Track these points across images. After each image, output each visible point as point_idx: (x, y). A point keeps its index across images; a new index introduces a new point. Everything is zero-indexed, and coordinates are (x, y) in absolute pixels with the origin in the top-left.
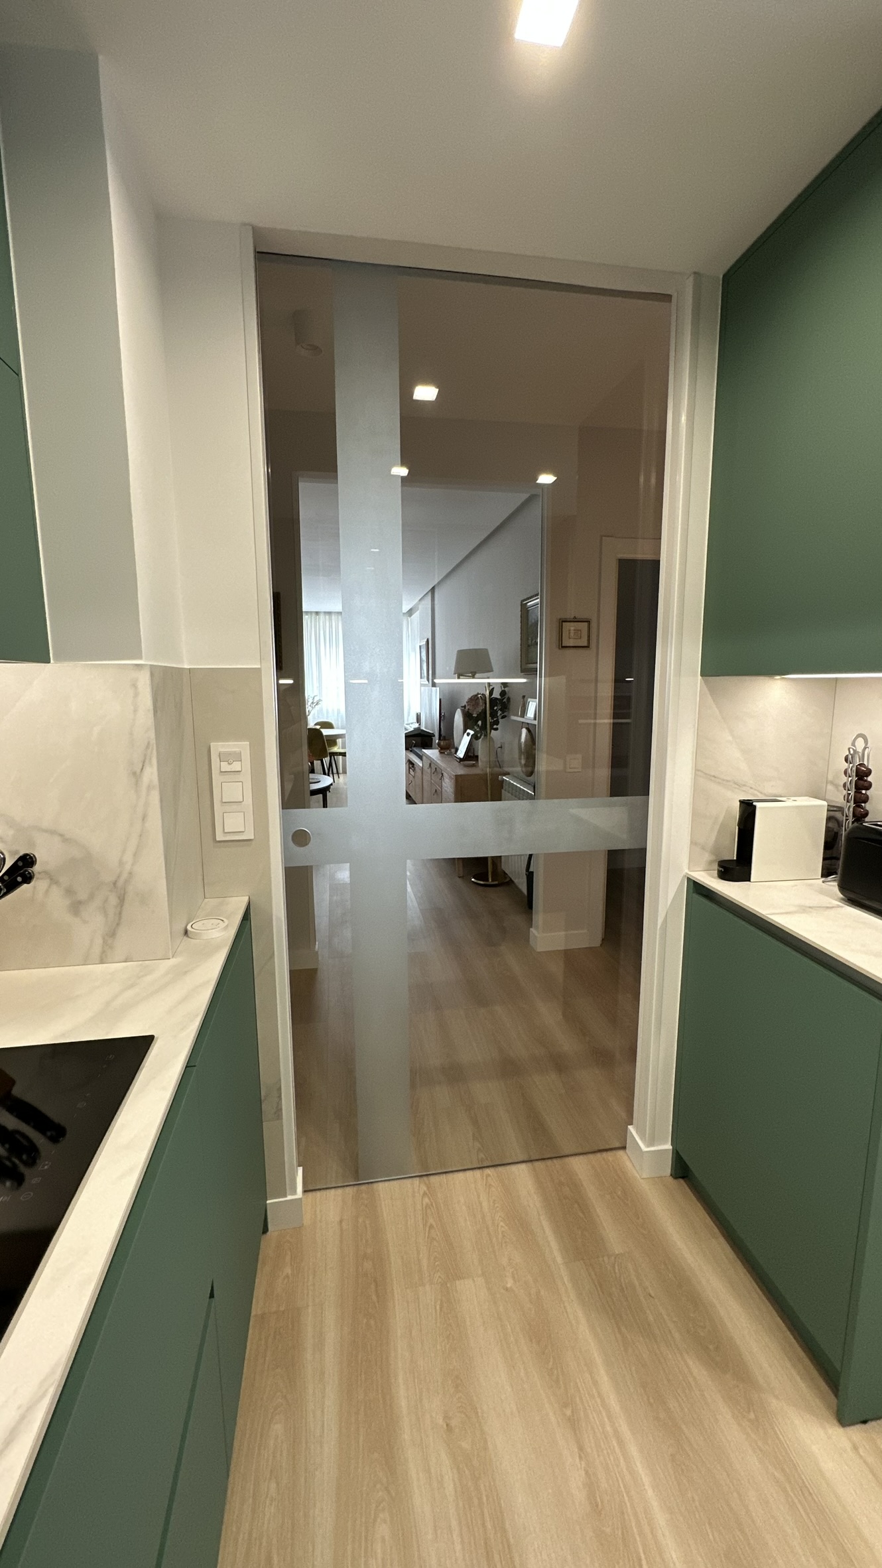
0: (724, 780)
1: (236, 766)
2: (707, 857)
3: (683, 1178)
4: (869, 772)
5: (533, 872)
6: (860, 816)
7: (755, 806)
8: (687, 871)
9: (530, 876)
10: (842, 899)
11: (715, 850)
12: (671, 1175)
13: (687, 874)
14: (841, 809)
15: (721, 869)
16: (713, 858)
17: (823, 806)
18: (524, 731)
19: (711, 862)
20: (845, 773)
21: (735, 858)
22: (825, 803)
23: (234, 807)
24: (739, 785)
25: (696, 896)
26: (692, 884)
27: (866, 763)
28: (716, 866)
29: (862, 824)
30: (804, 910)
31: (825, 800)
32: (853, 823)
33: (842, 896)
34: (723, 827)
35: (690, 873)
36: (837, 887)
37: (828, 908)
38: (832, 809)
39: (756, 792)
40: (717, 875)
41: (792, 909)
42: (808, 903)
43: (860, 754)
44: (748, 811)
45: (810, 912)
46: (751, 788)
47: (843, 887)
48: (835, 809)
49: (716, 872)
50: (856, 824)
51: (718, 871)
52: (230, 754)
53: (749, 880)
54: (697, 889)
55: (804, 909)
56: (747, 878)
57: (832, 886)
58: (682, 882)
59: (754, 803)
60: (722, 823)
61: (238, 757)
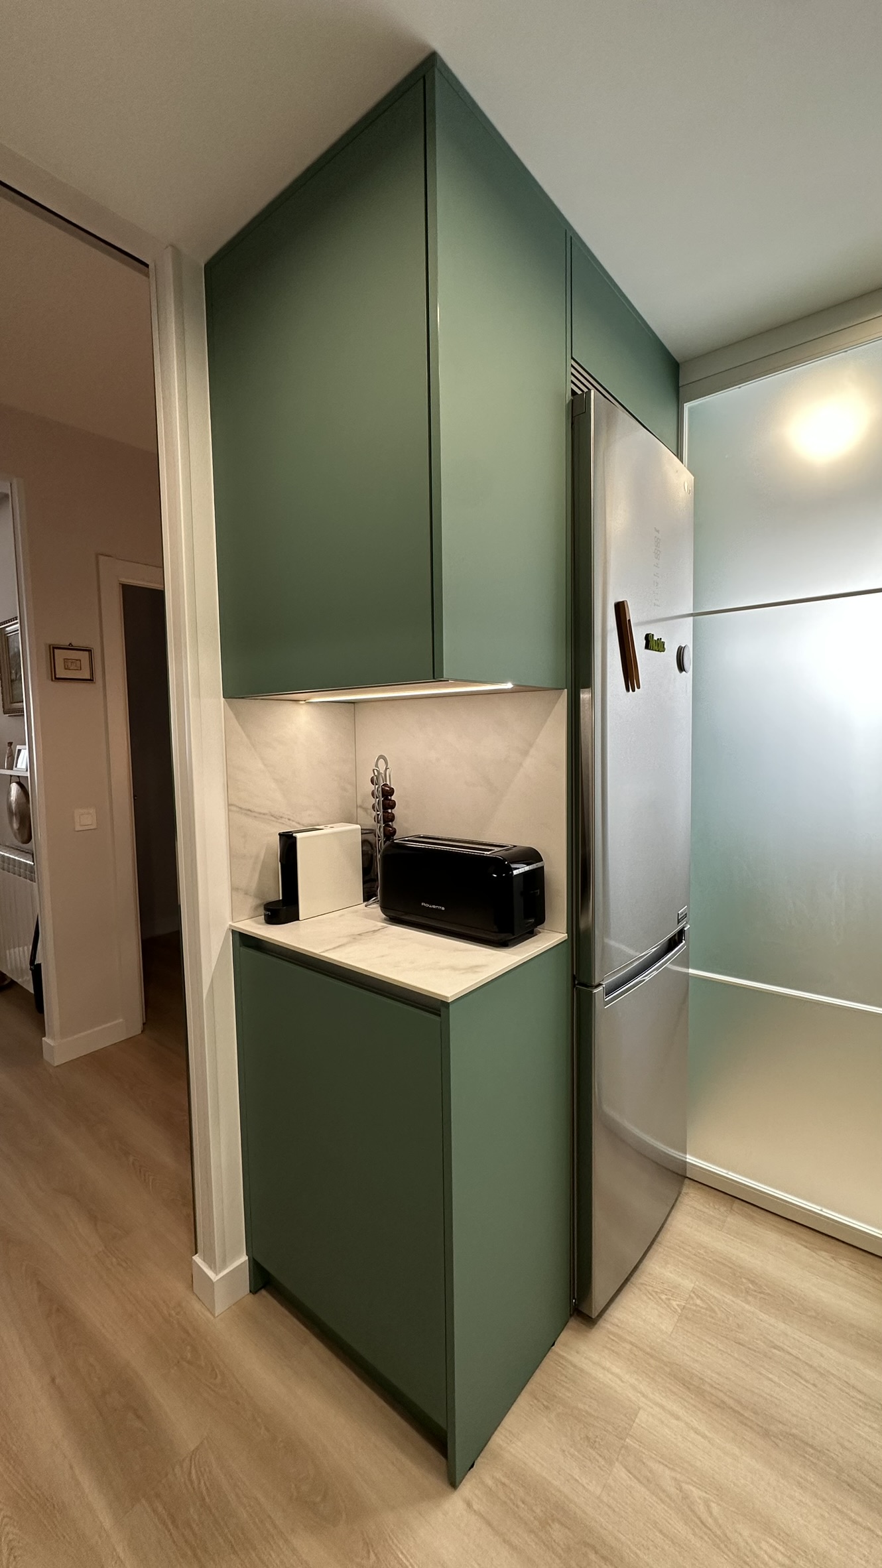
0: (260, 813)
2: (251, 902)
3: (264, 1287)
4: (392, 792)
5: (39, 965)
6: (390, 834)
7: (295, 838)
8: (231, 923)
9: (36, 971)
10: (385, 919)
11: (259, 894)
12: (250, 1291)
13: (230, 925)
14: (372, 831)
15: (268, 913)
16: (258, 902)
17: (357, 829)
18: (14, 787)
19: (256, 908)
20: (373, 794)
21: (281, 898)
22: (358, 827)
24: (277, 818)
25: (244, 950)
26: (237, 936)
27: (388, 783)
28: (262, 911)
29: (393, 841)
30: (354, 938)
31: (357, 824)
32: (385, 842)
33: (384, 916)
34: (264, 866)
35: (233, 924)
36: (379, 908)
37: (374, 931)
38: (365, 832)
39: (294, 823)
40: (264, 921)
41: (345, 940)
42: (357, 931)
43: (383, 775)
44: (288, 843)
45: (361, 939)
46: (289, 819)
47: (384, 908)
48: (368, 832)
49: (263, 916)
50: (388, 843)
51: (265, 915)
53: (298, 919)
54: (244, 942)
55: (356, 937)
56: (294, 916)
57: (375, 909)
58: (226, 939)
59: (294, 835)
60: (263, 862)
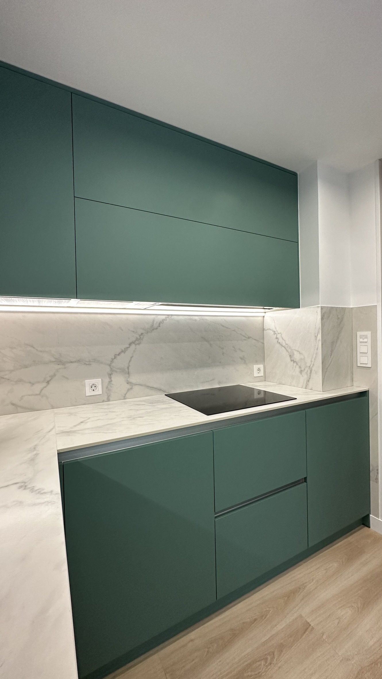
1: (365, 340)
23: (364, 355)
52: (363, 336)
61: (366, 337)
